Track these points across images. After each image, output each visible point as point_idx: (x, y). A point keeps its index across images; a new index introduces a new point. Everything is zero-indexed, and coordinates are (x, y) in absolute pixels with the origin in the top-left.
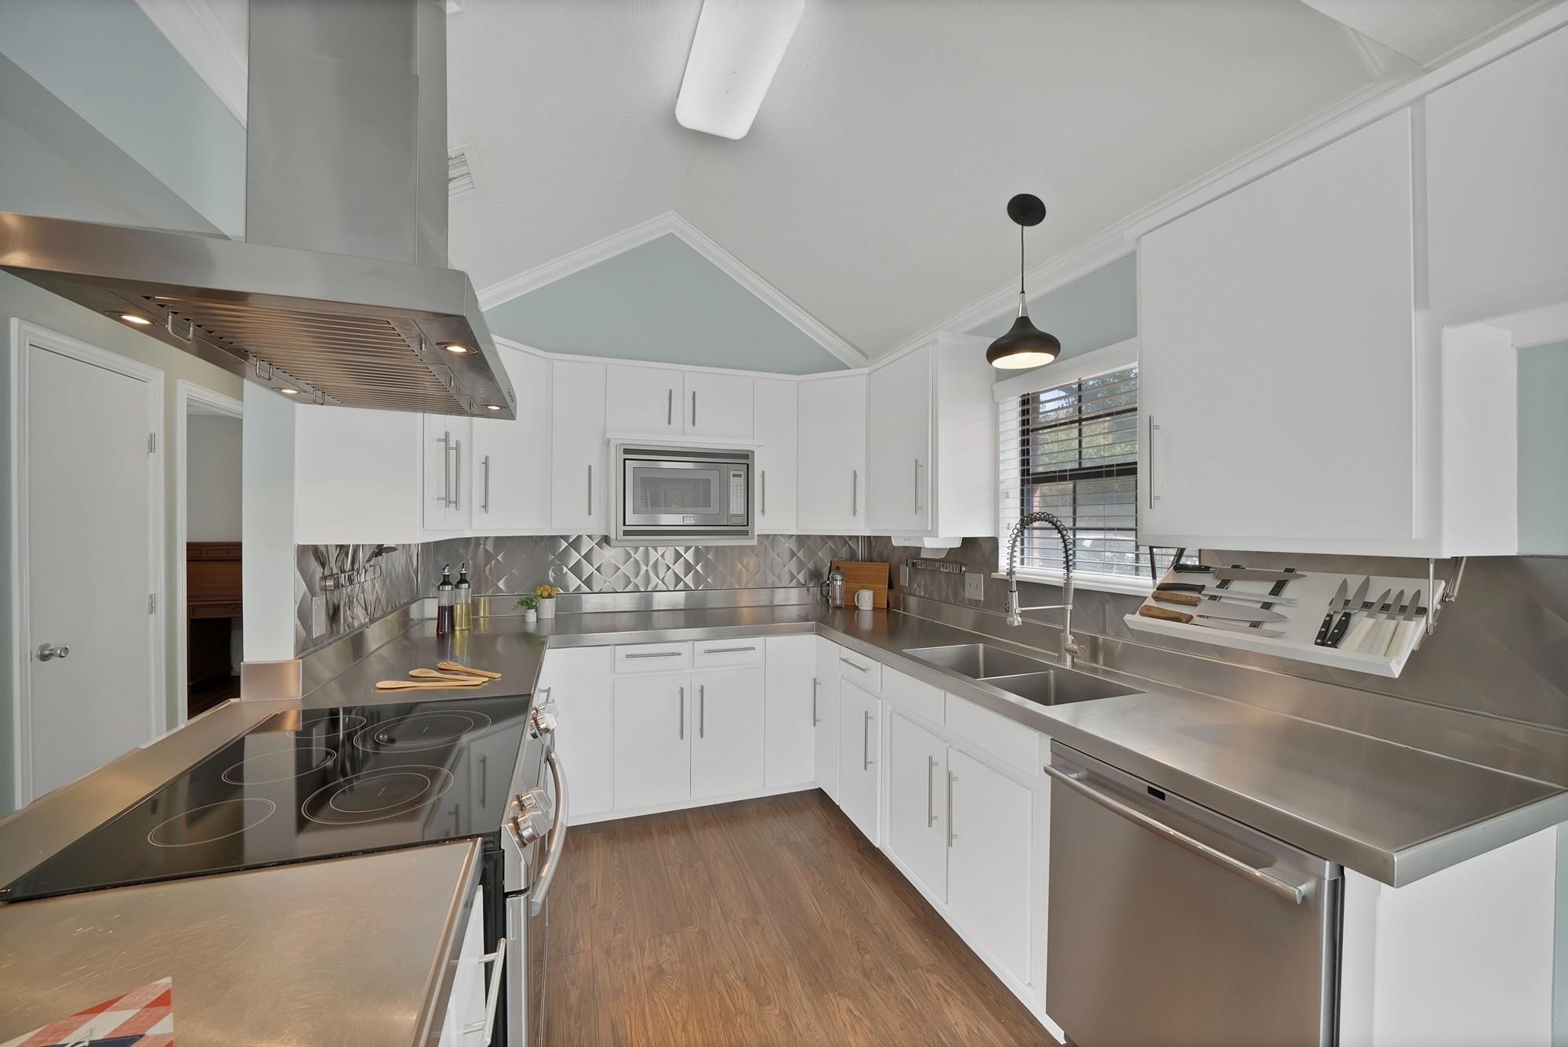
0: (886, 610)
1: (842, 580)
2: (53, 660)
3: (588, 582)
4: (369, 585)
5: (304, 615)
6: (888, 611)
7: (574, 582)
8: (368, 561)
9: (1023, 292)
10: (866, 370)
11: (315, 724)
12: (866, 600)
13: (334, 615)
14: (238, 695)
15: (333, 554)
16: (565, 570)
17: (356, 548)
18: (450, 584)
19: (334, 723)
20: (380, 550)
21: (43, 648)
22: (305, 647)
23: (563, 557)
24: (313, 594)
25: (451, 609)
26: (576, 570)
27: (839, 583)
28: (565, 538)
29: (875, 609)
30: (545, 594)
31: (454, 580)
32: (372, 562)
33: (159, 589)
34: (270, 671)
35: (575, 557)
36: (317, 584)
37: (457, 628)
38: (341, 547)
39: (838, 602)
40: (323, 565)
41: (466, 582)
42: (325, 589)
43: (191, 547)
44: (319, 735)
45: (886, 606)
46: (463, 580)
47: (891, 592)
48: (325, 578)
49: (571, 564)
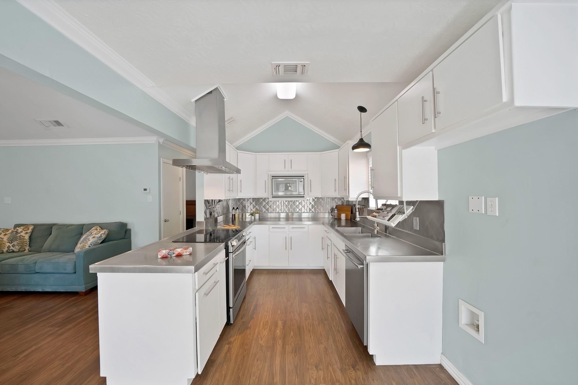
0: (350, 220)
1: (337, 211)
2: (167, 222)
3: (267, 210)
4: (218, 208)
5: (205, 213)
6: (351, 220)
7: (264, 210)
8: (217, 203)
9: (361, 132)
10: (338, 150)
11: (208, 234)
12: (343, 216)
13: (211, 214)
14: (195, 227)
15: (211, 201)
16: (262, 207)
17: (215, 200)
18: (234, 209)
19: (211, 235)
20: (220, 201)
21: (165, 220)
22: (206, 219)
23: (261, 203)
24: (207, 209)
25: (235, 215)
26: (264, 207)
27: (336, 212)
28: (262, 198)
29: (346, 219)
30: (256, 213)
31: (235, 208)
32: (218, 204)
33: (181, 209)
34: (200, 223)
35: (264, 203)
36: (208, 207)
37: (236, 220)
38: (212, 200)
39: (336, 217)
40: (209, 204)
41: (238, 209)
42: (209, 208)
43: (186, 201)
44: (208, 236)
45: (350, 219)
46: (237, 208)
47: (352, 214)
48: (209, 206)
49: (263, 205)
